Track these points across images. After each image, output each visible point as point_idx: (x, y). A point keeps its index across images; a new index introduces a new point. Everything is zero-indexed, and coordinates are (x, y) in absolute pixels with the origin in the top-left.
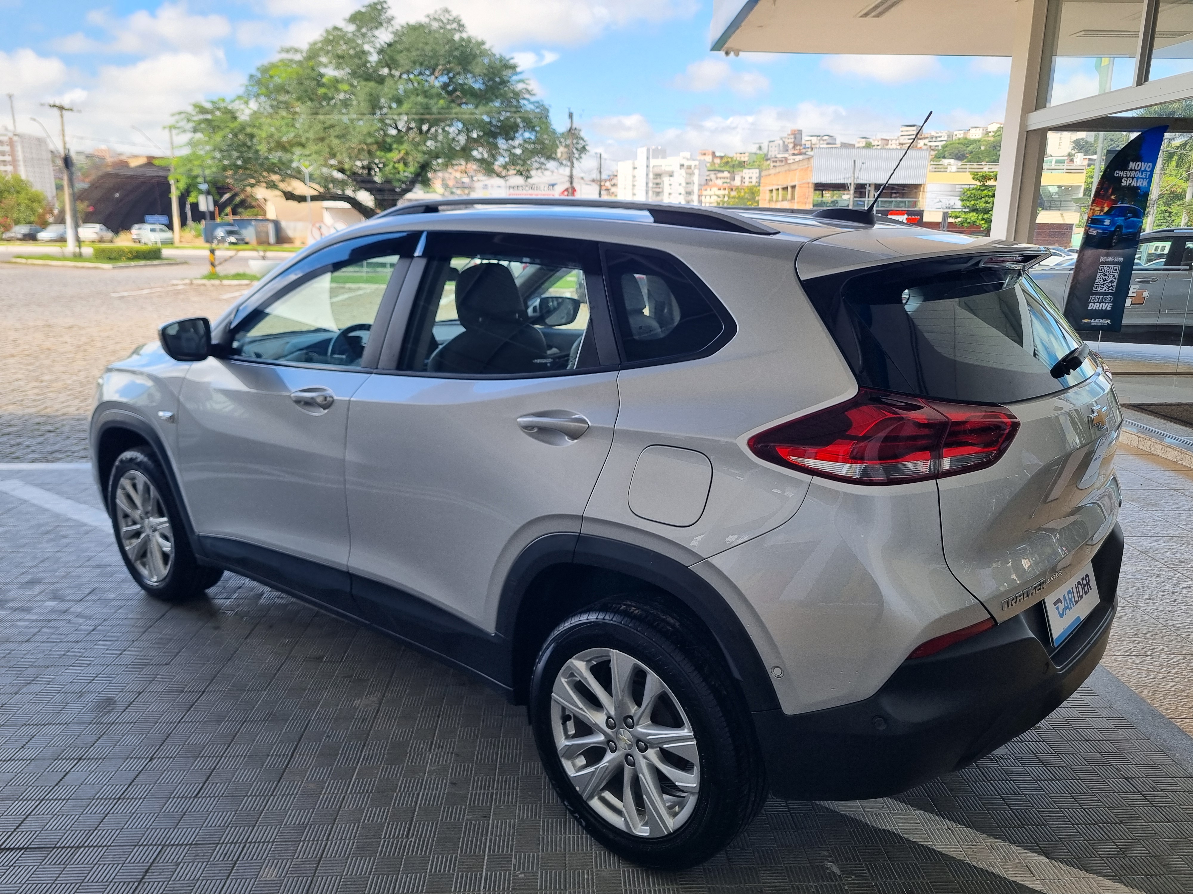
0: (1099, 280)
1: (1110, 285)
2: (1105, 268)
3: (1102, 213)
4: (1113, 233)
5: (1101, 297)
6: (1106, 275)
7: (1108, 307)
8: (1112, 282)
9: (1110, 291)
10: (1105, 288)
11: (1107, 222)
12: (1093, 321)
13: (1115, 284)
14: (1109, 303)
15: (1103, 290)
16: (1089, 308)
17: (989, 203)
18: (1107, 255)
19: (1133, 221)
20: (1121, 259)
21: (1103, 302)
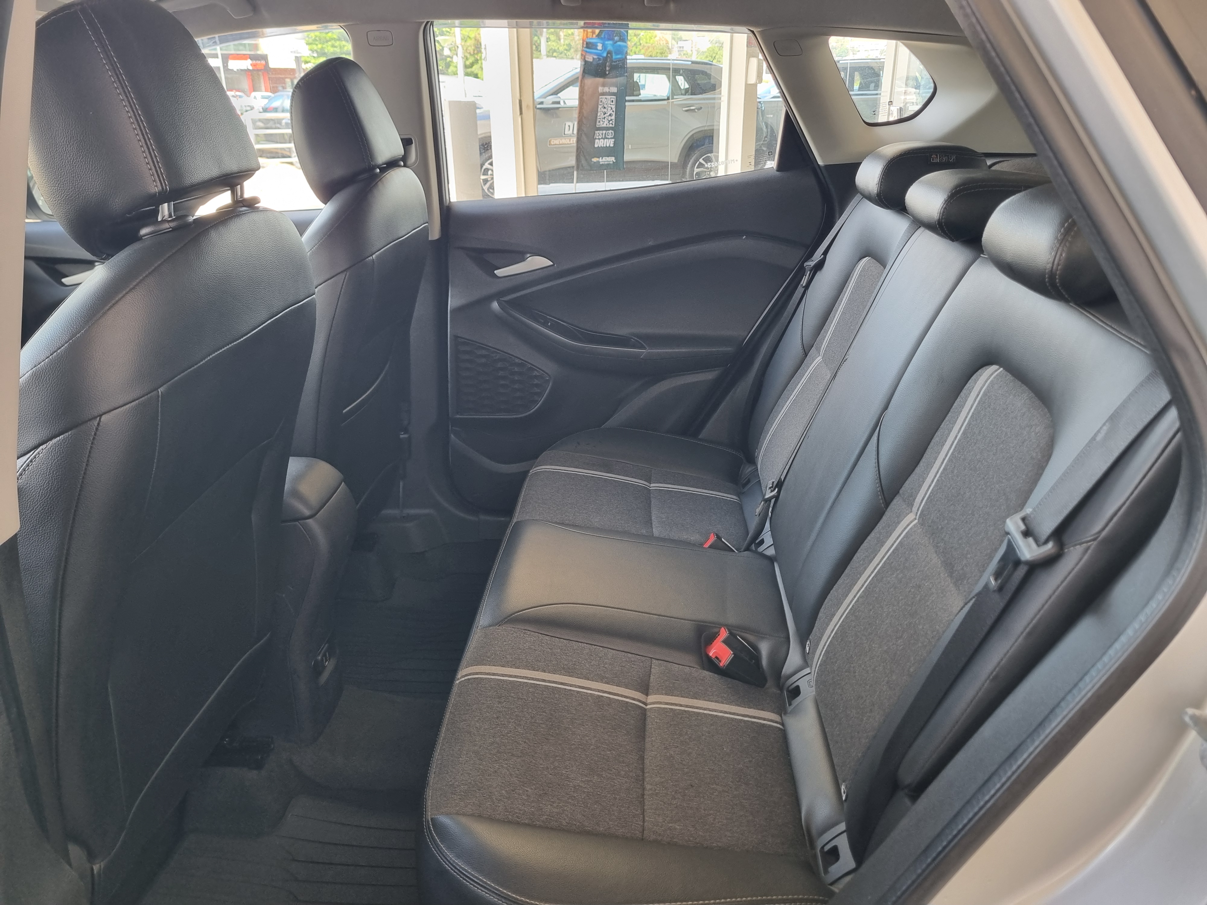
0: (600, 115)
1: (610, 118)
2: (603, 98)
3: (594, 36)
4: (605, 59)
5: (604, 132)
6: (605, 108)
7: (610, 143)
8: (610, 115)
9: (611, 125)
10: (606, 122)
11: (600, 47)
12: (600, 160)
13: (613, 117)
14: (611, 138)
15: (605, 125)
16: (596, 146)
17: (336, 47)
18: (604, 85)
19: (620, 46)
20: (614, 90)
21: (606, 138)
